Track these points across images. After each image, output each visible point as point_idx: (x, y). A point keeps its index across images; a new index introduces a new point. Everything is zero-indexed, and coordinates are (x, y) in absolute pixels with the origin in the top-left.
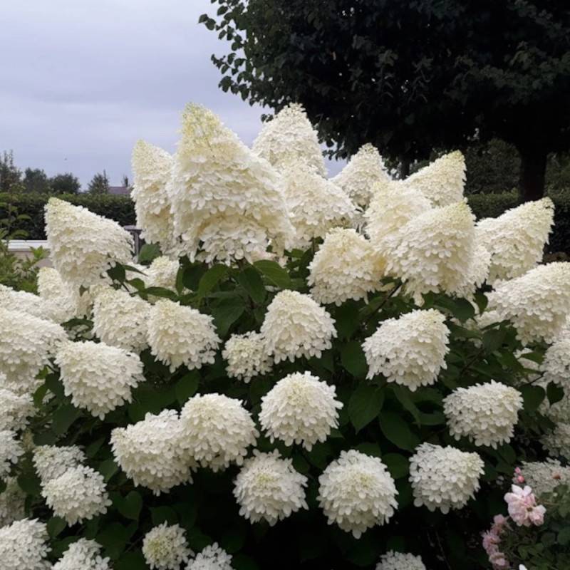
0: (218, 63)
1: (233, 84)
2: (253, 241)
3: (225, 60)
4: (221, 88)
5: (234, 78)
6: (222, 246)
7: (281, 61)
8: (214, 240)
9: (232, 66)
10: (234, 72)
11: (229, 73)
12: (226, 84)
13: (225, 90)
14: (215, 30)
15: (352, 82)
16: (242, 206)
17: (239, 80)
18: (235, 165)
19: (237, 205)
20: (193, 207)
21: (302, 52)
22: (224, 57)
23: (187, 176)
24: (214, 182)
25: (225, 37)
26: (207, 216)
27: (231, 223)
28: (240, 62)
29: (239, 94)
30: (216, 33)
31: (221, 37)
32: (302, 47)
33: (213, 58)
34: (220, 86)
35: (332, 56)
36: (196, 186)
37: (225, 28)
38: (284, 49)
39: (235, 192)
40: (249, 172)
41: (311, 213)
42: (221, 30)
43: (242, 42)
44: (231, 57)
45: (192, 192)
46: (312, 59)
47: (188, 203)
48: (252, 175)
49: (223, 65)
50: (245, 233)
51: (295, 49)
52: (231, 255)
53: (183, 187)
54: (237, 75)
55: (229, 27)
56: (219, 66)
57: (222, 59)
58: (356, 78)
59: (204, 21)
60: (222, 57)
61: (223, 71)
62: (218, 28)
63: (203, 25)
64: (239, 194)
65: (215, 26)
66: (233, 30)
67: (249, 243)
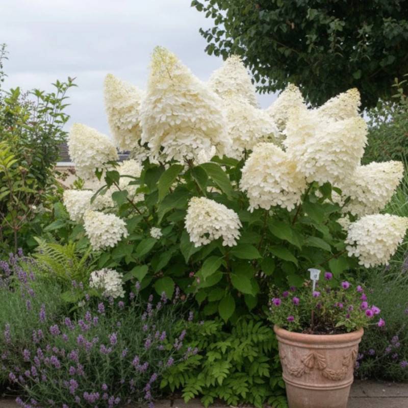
0: (205, 34)
1: (216, 49)
2: (201, 146)
3: (210, 32)
4: (207, 52)
5: (217, 45)
6: (177, 149)
7: (252, 32)
8: (172, 145)
9: (215, 36)
10: (217, 40)
11: (213, 41)
12: (210, 50)
13: (210, 53)
14: (203, 11)
15: (309, 45)
16: (193, 120)
17: (220, 46)
18: (189, 91)
19: (190, 120)
20: (157, 120)
21: (268, 24)
22: (210, 30)
23: (153, 99)
24: (173, 103)
25: (211, 16)
26: (167, 127)
27: (185, 133)
28: (221, 33)
29: (221, 56)
30: (203, 13)
31: (207, 16)
32: (268, 20)
33: (201, 31)
34: (205, 51)
35: (291, 26)
36: (160, 105)
37: (211, 9)
38: (254, 23)
39: (188, 110)
40: (199, 96)
41: (244, 132)
42: (207, 11)
43: (223, 19)
44: (214, 30)
45: (157, 110)
46: (275, 29)
47: (153, 118)
48: (201, 98)
49: (209, 36)
50: (195, 140)
51: (263, 22)
52: (183, 156)
53: (151, 106)
54: (219, 42)
55: (213, 9)
56: (205, 37)
57: (207, 32)
58: (311, 42)
59: (195, 4)
60: (208, 29)
61: (209, 41)
62: (205, 10)
63: (194, 8)
64: (191, 112)
65: (203, 8)
66: (216, 11)
67: (198, 147)
